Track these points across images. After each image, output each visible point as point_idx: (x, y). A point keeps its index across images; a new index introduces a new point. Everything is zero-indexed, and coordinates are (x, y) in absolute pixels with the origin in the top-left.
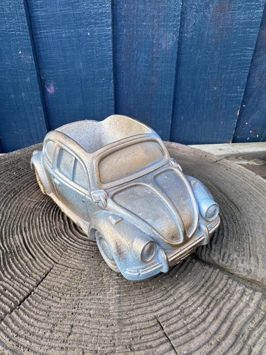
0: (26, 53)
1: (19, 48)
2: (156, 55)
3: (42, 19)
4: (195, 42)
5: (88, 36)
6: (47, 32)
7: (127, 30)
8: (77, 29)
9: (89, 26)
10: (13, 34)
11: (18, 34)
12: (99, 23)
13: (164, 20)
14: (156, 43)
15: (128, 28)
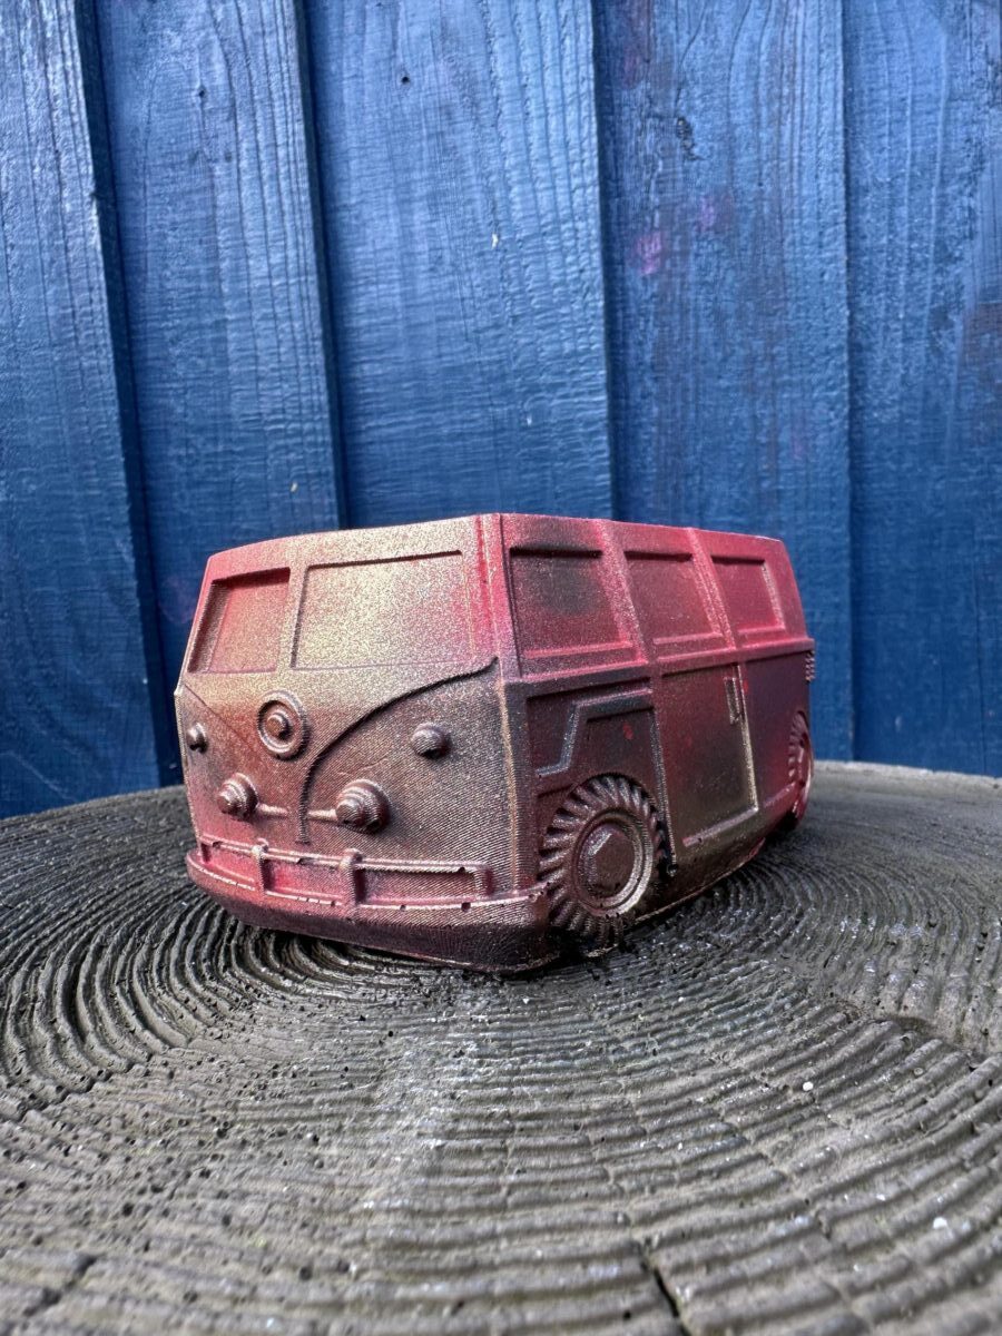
0: (314, 488)
1: (293, 475)
2: (770, 486)
3: (377, 385)
4: (912, 437)
5: (526, 428)
6: (390, 426)
7: (664, 408)
8: (490, 409)
9: (531, 398)
10: (280, 430)
11: (293, 429)
12: (563, 385)
13: (791, 367)
14: (769, 444)
15: (666, 402)
